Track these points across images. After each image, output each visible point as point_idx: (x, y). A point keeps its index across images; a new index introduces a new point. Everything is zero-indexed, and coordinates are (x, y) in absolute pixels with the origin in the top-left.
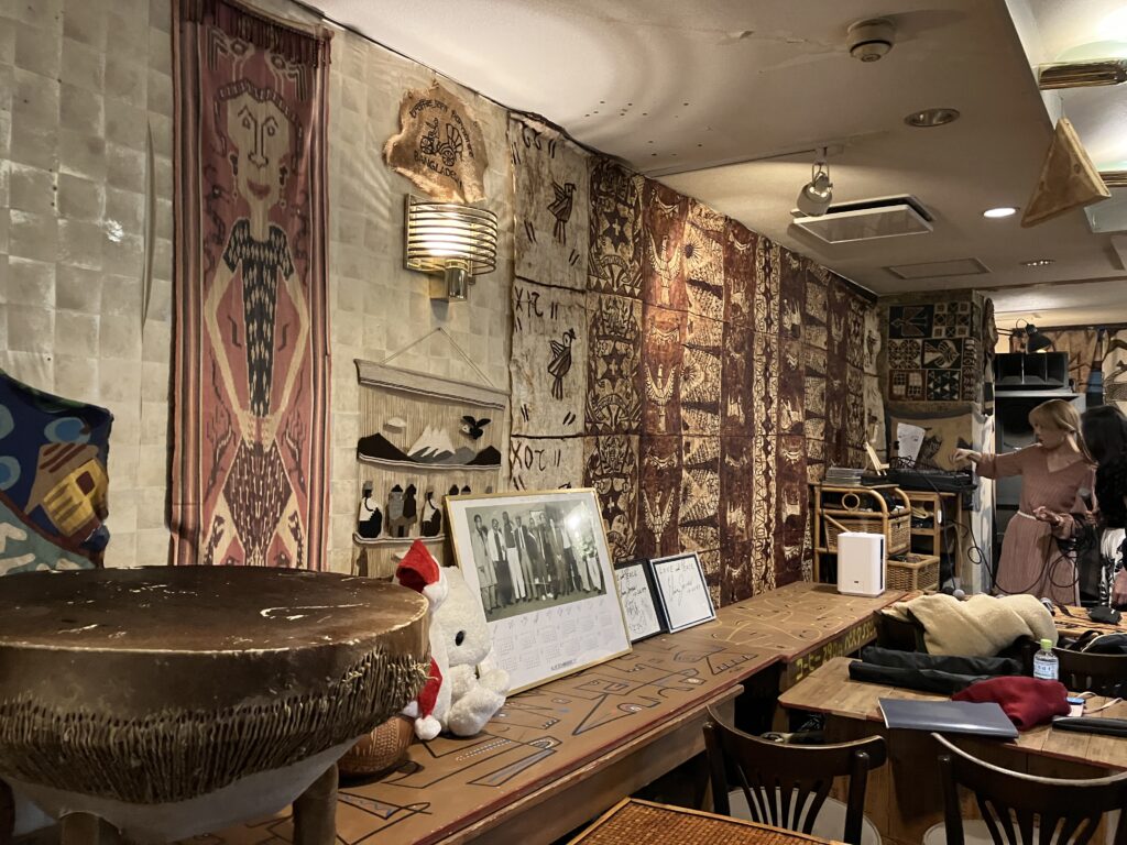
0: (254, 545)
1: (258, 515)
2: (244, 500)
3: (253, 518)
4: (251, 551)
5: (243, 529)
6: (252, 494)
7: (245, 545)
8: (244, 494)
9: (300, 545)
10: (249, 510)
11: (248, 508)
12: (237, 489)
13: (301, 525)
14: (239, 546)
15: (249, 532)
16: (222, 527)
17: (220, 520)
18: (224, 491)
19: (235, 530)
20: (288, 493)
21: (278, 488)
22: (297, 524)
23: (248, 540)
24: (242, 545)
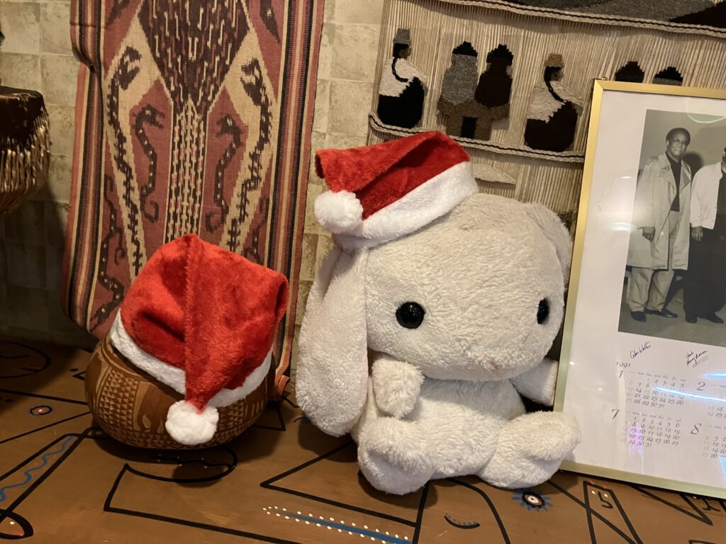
0: (186, 98)
1: (192, 56)
2: (173, 31)
3: (185, 58)
4: (182, 105)
5: (171, 72)
6: (183, 24)
7: (174, 95)
8: (172, 22)
9: (265, 112)
10: (181, 47)
11: (178, 44)
12: (160, 15)
13: (267, 82)
14: (164, 94)
15: (180, 79)
16: (136, 63)
17: (133, 53)
18: (140, 15)
19: (157, 73)
20: (243, 30)
21: (228, 23)
22: (259, 81)
23: (177, 89)
24: (168, 95)
